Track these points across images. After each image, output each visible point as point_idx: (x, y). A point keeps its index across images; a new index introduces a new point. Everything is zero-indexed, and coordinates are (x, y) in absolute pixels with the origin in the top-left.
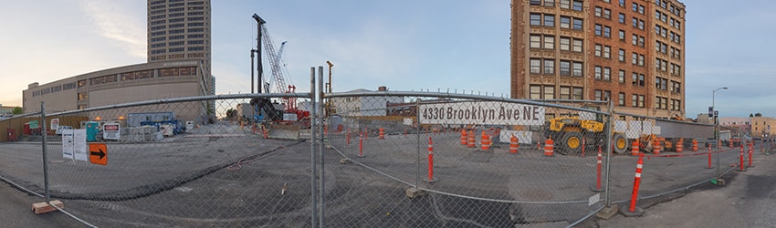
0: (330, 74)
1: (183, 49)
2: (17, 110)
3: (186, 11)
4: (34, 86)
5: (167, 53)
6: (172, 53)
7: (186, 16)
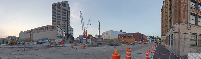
0: (99, 26)
1: (61, 21)
2: (18, 38)
3: (62, 10)
4: (22, 32)
5: (57, 22)
6: (58, 22)
7: (62, 12)
